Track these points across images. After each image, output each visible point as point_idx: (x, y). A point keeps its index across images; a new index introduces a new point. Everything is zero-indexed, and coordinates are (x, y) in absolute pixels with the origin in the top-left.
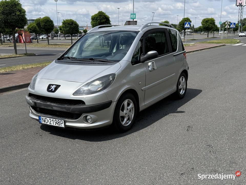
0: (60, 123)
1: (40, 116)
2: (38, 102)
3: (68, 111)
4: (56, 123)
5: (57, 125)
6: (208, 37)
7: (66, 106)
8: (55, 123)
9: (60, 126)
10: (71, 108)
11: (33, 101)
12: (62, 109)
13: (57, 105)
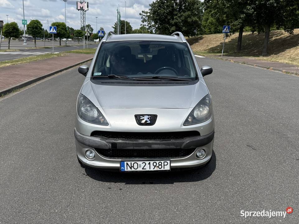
0: (163, 165)
1: (124, 161)
2: (118, 143)
3: (177, 148)
4: (155, 166)
5: (156, 169)
6: (60, 45)
7: (172, 141)
8: (152, 167)
9: (162, 169)
10: (183, 143)
11: (107, 142)
12: (168, 146)
13: (159, 142)
